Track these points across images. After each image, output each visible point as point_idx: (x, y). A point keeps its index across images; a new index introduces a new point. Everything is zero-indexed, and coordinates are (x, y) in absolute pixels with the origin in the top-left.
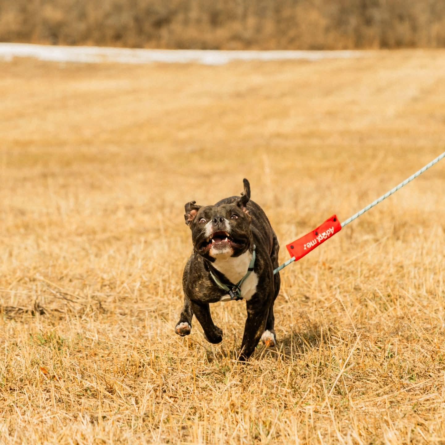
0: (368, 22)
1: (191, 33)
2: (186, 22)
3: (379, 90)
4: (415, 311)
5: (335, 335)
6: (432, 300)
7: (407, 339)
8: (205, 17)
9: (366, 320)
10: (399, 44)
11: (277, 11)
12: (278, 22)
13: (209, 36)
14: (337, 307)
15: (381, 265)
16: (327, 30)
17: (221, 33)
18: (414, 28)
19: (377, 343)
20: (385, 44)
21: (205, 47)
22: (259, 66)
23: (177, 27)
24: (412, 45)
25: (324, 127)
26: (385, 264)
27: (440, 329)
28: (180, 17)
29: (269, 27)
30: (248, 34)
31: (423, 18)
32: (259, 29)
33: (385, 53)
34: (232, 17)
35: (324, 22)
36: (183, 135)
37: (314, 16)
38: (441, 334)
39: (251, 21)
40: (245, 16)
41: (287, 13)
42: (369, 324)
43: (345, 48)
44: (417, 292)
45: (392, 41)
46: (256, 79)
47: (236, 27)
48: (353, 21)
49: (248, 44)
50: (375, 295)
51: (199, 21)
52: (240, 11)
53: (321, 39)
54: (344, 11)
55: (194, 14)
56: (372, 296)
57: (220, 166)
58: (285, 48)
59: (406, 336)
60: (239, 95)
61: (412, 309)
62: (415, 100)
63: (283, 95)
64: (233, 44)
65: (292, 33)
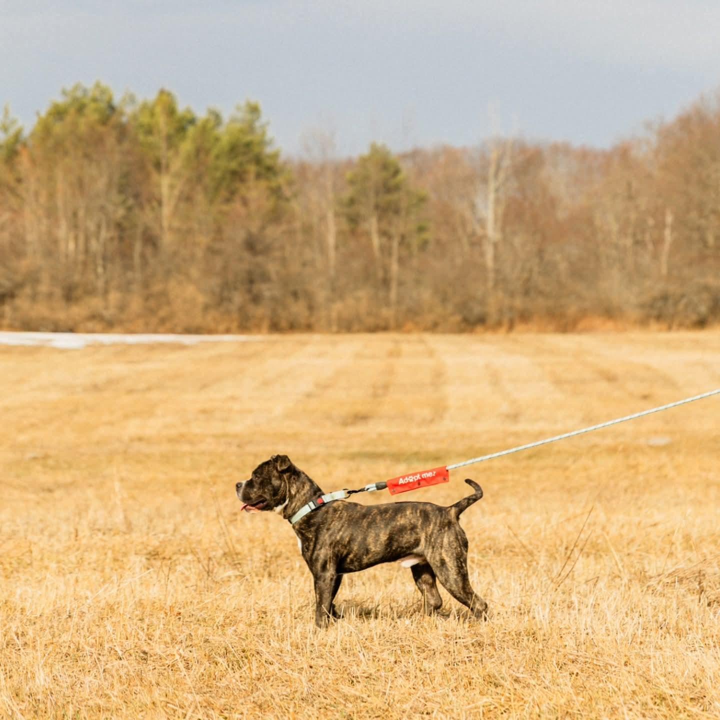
0: (256, 299)
1: (41, 310)
2: (34, 298)
3: (266, 383)
4: (274, 670)
5: (171, 702)
6: (297, 656)
7: (260, 706)
8: (58, 292)
9: (214, 682)
10: (293, 327)
11: (146, 285)
12: (147, 298)
13: (62, 315)
14: (181, 665)
15: (240, 610)
16: (206, 308)
17: (77, 311)
18: (311, 308)
19: (222, 712)
20: (275, 327)
21: (57, 328)
22: (122, 351)
23: (22, 303)
24: (309, 328)
25: (196, 429)
26: (244, 610)
27: (302, 693)
28: (28, 290)
29: (136, 304)
30: (108, 314)
31: (321, 295)
32: (122, 308)
33: (276, 337)
34: (90, 292)
35: (201, 299)
36: (22, 438)
37: (190, 290)
38: (302, 699)
39: (114, 297)
40: (106, 292)
41: (157, 288)
42: (217, 686)
43: (228, 331)
44: (280, 645)
45: (284, 324)
46: (118, 369)
47: (96, 303)
48: (238, 298)
49: (109, 325)
50: (227, 651)
51: (50, 296)
52: (100, 284)
53: (198, 320)
54: (226, 286)
55: (43, 288)
56: (223, 650)
57: (65, 477)
58: (155, 332)
59: (259, 702)
60: (96, 388)
61: (271, 668)
62: (309, 395)
63: (149, 389)
64: (90, 325)
65: (162, 313)
